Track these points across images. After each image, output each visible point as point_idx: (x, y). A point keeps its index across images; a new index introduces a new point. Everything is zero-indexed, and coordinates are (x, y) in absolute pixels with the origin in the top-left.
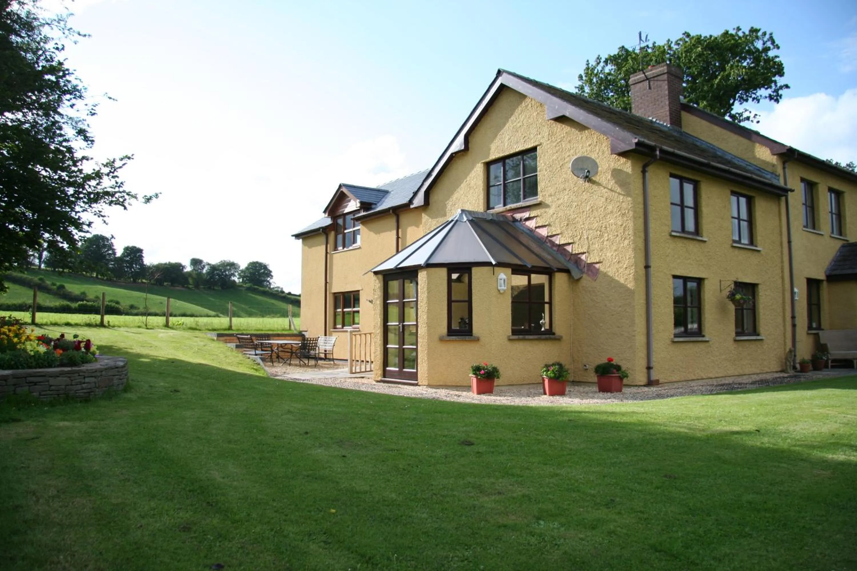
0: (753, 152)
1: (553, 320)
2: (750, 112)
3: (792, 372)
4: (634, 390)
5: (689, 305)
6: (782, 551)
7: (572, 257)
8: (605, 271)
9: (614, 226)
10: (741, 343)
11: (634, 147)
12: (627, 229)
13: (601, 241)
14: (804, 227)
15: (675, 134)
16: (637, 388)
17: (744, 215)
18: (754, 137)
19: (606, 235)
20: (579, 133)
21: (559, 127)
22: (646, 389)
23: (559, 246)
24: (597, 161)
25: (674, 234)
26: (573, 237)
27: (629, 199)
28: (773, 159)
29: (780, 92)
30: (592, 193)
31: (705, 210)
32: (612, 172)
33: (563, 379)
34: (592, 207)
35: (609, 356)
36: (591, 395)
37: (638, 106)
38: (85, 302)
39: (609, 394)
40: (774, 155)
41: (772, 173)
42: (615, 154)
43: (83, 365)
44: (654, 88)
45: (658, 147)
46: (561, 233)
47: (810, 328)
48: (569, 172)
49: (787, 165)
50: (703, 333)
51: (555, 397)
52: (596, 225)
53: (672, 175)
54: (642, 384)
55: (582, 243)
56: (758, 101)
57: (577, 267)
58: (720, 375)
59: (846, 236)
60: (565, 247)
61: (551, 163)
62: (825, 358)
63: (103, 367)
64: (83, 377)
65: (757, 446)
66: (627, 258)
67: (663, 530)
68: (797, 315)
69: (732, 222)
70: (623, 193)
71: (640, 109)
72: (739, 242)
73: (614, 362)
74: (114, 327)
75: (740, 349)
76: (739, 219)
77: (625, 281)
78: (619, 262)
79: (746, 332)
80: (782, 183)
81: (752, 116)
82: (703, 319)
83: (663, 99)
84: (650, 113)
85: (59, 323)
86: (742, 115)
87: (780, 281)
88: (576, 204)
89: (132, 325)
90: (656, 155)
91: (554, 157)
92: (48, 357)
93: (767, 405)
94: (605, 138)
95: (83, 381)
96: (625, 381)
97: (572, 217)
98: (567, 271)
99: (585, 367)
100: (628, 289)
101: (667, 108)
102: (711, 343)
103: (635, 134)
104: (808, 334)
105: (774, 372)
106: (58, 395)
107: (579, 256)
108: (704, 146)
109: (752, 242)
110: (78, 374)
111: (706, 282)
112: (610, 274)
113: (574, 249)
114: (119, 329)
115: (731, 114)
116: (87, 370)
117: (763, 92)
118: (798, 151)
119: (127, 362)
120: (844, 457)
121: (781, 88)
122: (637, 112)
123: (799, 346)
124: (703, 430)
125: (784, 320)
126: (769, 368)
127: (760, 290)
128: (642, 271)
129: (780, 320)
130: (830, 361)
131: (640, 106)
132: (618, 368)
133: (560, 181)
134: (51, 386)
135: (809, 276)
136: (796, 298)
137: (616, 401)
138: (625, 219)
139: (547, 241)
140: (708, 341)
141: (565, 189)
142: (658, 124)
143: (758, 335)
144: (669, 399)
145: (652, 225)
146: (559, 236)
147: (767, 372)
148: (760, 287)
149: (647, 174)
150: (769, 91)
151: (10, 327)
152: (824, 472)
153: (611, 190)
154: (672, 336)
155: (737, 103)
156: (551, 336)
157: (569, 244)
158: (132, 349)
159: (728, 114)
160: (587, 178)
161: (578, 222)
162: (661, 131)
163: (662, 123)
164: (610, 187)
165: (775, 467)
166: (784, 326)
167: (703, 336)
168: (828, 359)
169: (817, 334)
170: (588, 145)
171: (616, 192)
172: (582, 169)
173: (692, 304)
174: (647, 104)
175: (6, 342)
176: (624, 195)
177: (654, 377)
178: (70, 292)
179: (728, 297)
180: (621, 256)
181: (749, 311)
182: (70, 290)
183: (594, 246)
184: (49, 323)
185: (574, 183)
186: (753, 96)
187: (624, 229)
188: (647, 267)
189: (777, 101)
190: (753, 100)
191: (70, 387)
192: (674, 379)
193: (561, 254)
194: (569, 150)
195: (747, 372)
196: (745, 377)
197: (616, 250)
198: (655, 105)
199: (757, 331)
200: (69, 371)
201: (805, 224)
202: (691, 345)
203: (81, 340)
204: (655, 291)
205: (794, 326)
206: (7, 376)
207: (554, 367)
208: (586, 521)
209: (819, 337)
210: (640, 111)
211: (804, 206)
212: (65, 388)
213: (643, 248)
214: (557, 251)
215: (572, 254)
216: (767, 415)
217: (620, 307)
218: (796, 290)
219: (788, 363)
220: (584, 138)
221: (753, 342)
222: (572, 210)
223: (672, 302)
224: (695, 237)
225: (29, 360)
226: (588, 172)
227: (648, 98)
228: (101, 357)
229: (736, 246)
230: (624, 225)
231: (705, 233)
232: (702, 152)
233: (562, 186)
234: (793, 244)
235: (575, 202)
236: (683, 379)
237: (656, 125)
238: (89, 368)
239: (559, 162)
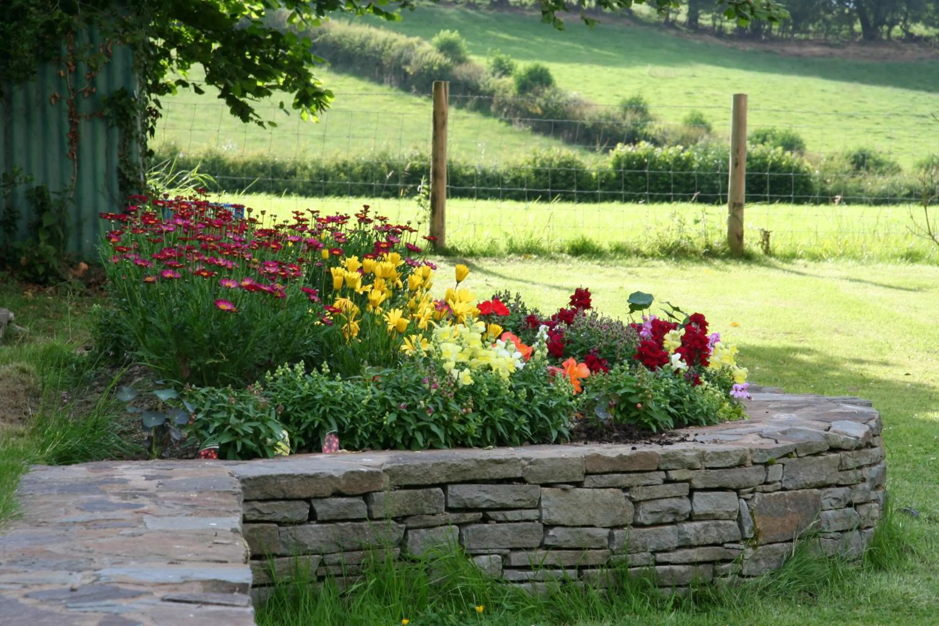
38: (644, 147)
43: (683, 432)
63: (769, 444)
64: (684, 489)
74: (790, 257)
85: (544, 245)
89: (877, 249)
92: (530, 394)
95: (685, 506)
106: (581, 568)
110: (662, 475)
114: (812, 267)
116: (702, 456)
119: (880, 425)
134: (549, 526)
151: (369, 262)
158: (886, 364)
175: (355, 325)
178: (577, 103)
182: (573, 94)
184: (503, 246)
191: (634, 533)
200: (621, 458)
203: (663, 317)
206: (373, 476)
212: (611, 537)
225: (453, 406)
228: (756, 396)
238: (710, 448)
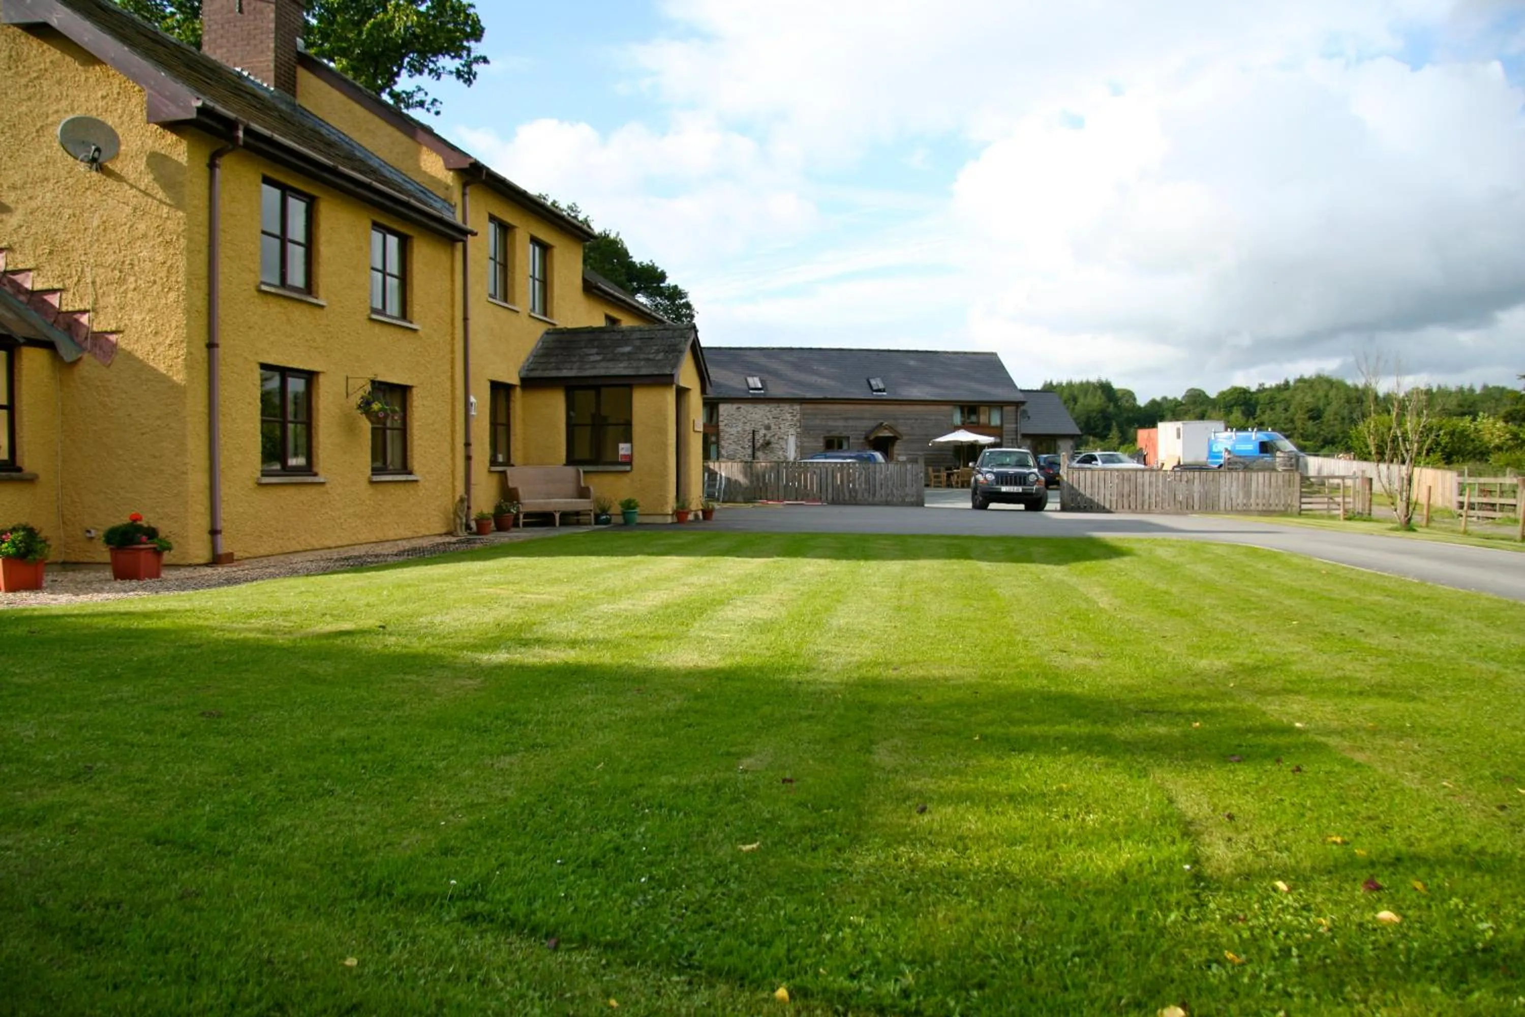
0: (417, 161)
1: (18, 440)
2: (426, 94)
3: (463, 534)
4: (184, 573)
5: (290, 417)
6: (378, 809)
7: (60, 317)
8: (129, 348)
9: (148, 265)
10: (380, 487)
11: (193, 115)
12: (174, 271)
13: (122, 290)
14: (491, 296)
15: (283, 107)
16: (191, 569)
17: (393, 266)
18: (421, 134)
19: (132, 279)
20: (80, 68)
21: (33, 47)
22: (209, 570)
23: (32, 293)
24: (119, 131)
25: (264, 288)
26: (61, 277)
27: (180, 214)
28: (448, 177)
29: (475, 67)
30: (106, 194)
31: (325, 250)
32: (149, 158)
33: (37, 557)
34: (104, 222)
35: (135, 511)
36: (96, 586)
37: (215, 41)
39: (134, 583)
40: (450, 170)
41: (445, 200)
42: (156, 123)
44: (249, 14)
45: (242, 123)
46: (37, 268)
47: (493, 462)
48: (56, 145)
49: (468, 190)
50: (315, 469)
51: (18, 594)
52: (110, 259)
53: (267, 180)
54: (202, 561)
55: (81, 291)
56: (439, 76)
57: (72, 339)
58: (346, 542)
59: (552, 317)
60: (46, 297)
61: (16, 120)
62: (514, 511)
65: (375, 650)
66: (174, 325)
67: (178, 806)
68: (473, 440)
69: (371, 278)
70: (168, 201)
71: (221, 47)
72: (382, 312)
73: (144, 523)
75: (380, 497)
76: (384, 272)
77: (168, 371)
78: (156, 333)
79: (391, 467)
80: (458, 220)
81: (429, 100)
82: (314, 444)
83: (264, 37)
84: (237, 59)
86: (412, 96)
87: (448, 385)
88: (70, 211)
90: (238, 137)
91: (24, 109)
93: (409, 586)
94: (137, 89)
96: (167, 557)
97: (62, 237)
98: (49, 345)
99: (88, 535)
100: (174, 386)
101: (271, 56)
102: (328, 486)
103: (198, 90)
104: (490, 472)
105: (436, 535)
107: (77, 316)
108: (333, 138)
109: (404, 313)
111: (322, 379)
112: (139, 354)
113: (64, 302)
115: (392, 90)
117: (447, 63)
118: (488, 169)
120: (506, 655)
121: (476, 60)
122: (213, 51)
123: (474, 491)
124: (290, 633)
125: (453, 450)
126: (428, 529)
127: (415, 398)
128: (201, 354)
129: (446, 447)
130: (521, 516)
131: (219, 41)
132: (152, 533)
133: (36, 161)
135: (494, 378)
136: (473, 413)
137: (145, 594)
138: (171, 251)
139: (5, 281)
140: (323, 484)
141: (47, 179)
142: (253, 82)
143: (411, 473)
144: (244, 586)
145: (224, 268)
146: (31, 274)
147: (424, 536)
148: (415, 391)
149: (217, 170)
150: (457, 63)
152: (471, 682)
153: (145, 193)
154: (259, 474)
155: (404, 73)
156: (14, 474)
157: (53, 291)
159: (388, 90)
160: (96, 163)
161: (74, 249)
162: (255, 96)
163: (259, 81)
164: (143, 188)
165: (397, 681)
166: (453, 458)
167: (316, 475)
168: (518, 513)
169: (504, 472)
170: (99, 95)
171: (154, 198)
172: (85, 144)
173: (295, 416)
174: (232, 40)
176: (170, 206)
177: (223, 549)
179: (359, 407)
180: (160, 322)
181: (395, 432)
183: (106, 299)
185: (67, 169)
186: (431, 66)
187: (168, 271)
188: (211, 346)
189: (468, 82)
190: (430, 74)
192: (262, 552)
193: (36, 310)
194: (58, 100)
195: (391, 535)
196: (387, 545)
197: (150, 310)
198: (248, 44)
199: (409, 466)
201: (492, 291)
202: (292, 491)
204: (225, 392)
205: (468, 458)
207: (15, 535)
208: (22, 813)
209: (506, 478)
210: (218, 51)
211: (492, 262)
213: (204, 310)
214: (28, 303)
215: (59, 312)
216: (404, 601)
217: (158, 418)
218: (472, 399)
219: (458, 521)
220: (92, 81)
221: (401, 485)
222: (62, 223)
223: (259, 412)
224: (304, 298)
226: (98, 150)
227: (236, 30)
229: (377, 317)
230: (169, 263)
231: (322, 292)
232: (328, 145)
233: (40, 172)
234: (471, 322)
235: (69, 207)
236: (279, 550)
237: (247, 84)
239: (33, 120)
